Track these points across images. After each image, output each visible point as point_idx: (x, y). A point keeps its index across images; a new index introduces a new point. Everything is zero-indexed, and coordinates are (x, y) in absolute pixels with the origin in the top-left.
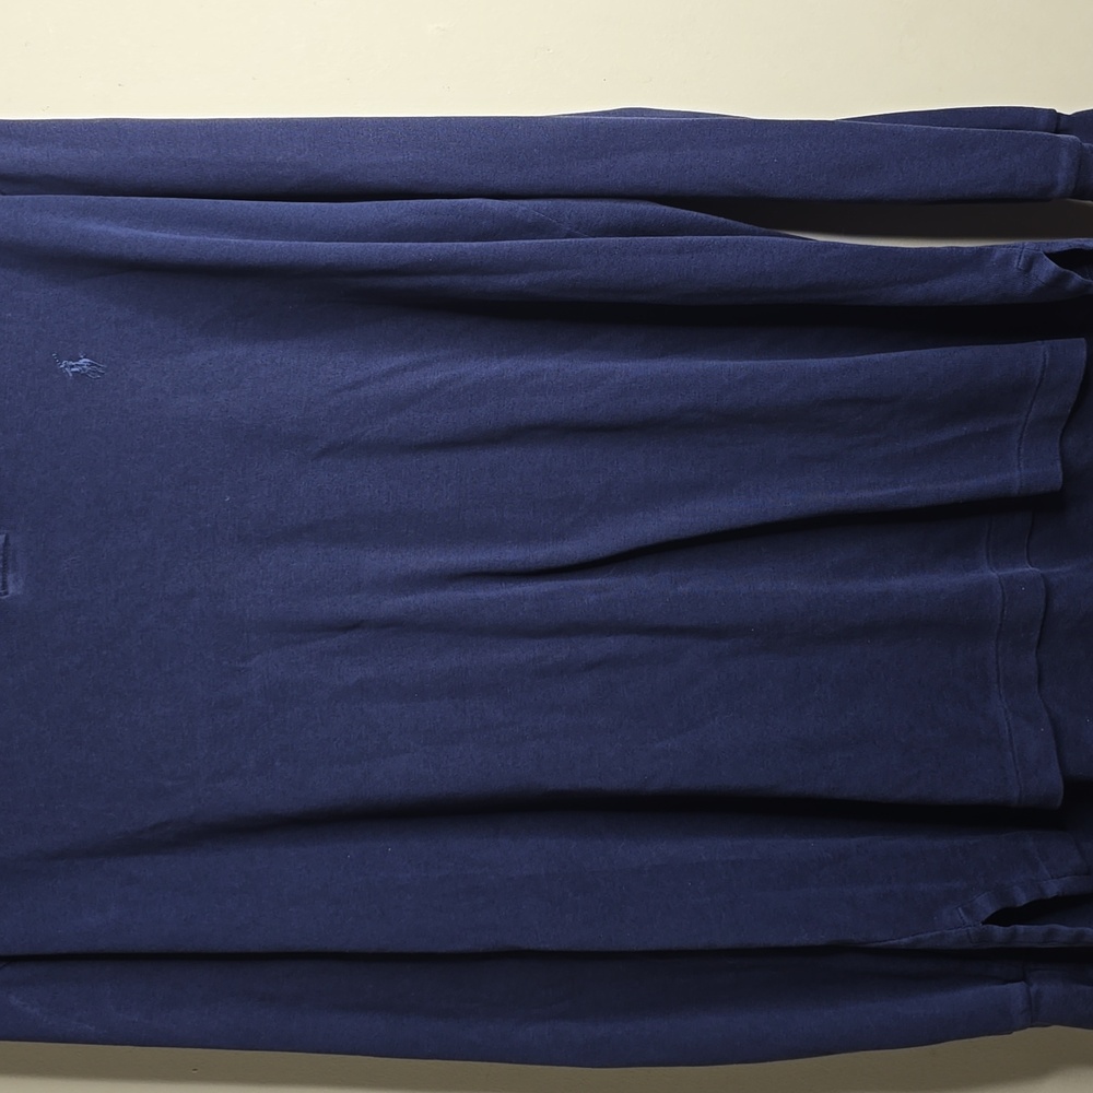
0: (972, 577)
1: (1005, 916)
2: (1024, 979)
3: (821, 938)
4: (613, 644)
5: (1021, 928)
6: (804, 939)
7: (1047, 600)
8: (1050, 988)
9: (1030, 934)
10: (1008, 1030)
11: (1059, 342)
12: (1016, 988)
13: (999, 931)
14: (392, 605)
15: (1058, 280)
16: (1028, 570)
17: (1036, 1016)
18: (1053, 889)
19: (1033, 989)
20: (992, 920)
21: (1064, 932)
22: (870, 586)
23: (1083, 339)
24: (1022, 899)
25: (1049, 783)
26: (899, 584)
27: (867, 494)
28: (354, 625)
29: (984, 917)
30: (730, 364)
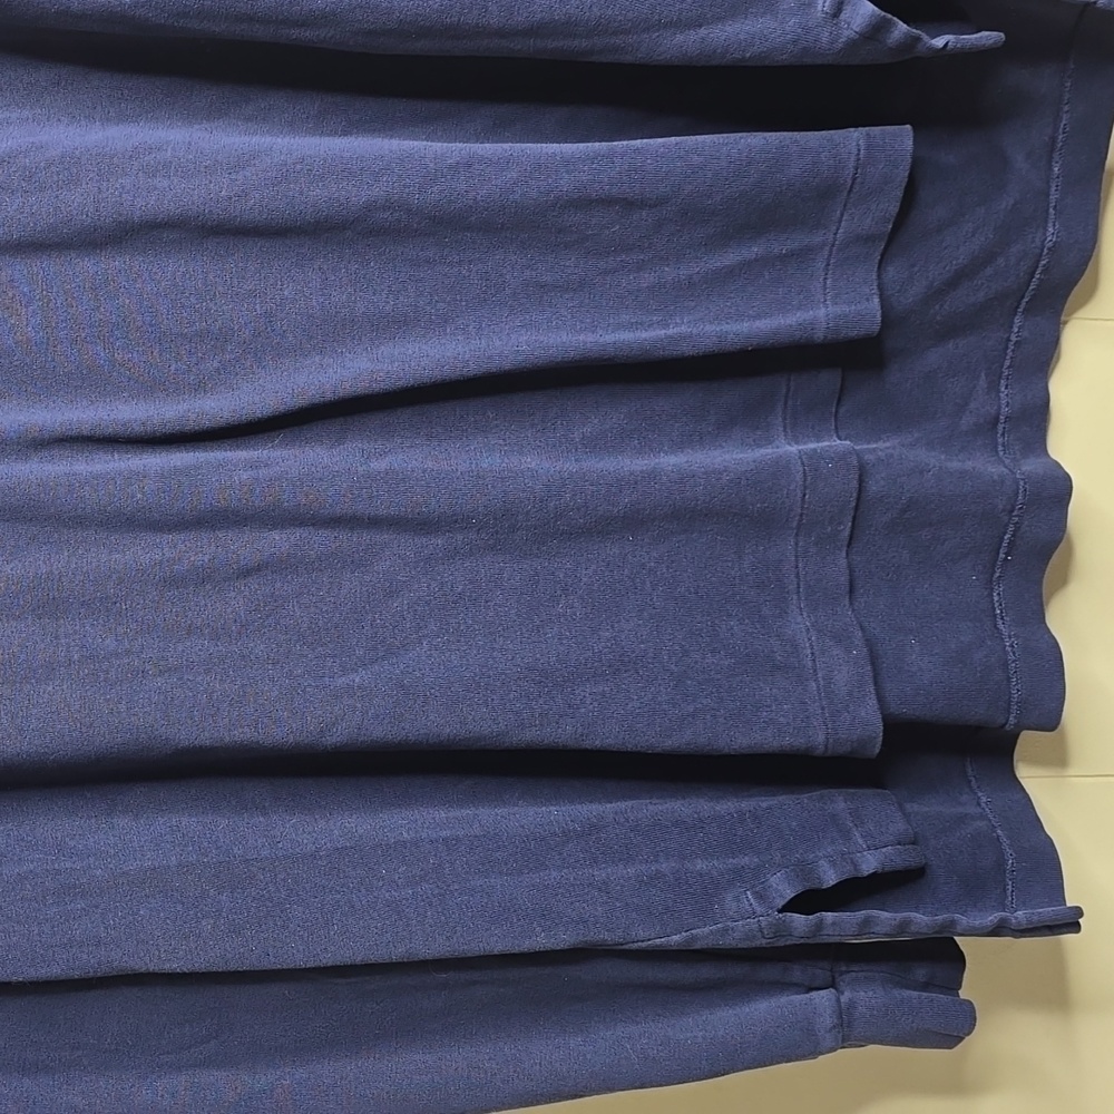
0: (766, 452)
1: (809, 901)
2: (833, 985)
3: (564, 939)
4: (279, 541)
5: (829, 916)
6: (541, 941)
7: (861, 481)
8: (866, 994)
9: (838, 924)
10: (814, 1053)
11: (876, 130)
12: (823, 998)
13: (799, 921)
15: (876, 30)
16: (833, 444)
17: (848, 1032)
18: (869, 864)
19: (844, 999)
20: (793, 906)
21: (883, 920)
22: (631, 463)
23: (908, 126)
24: (830, 878)
25: (863, 724)
26: (671, 461)
27: (626, 336)
29: (781, 903)
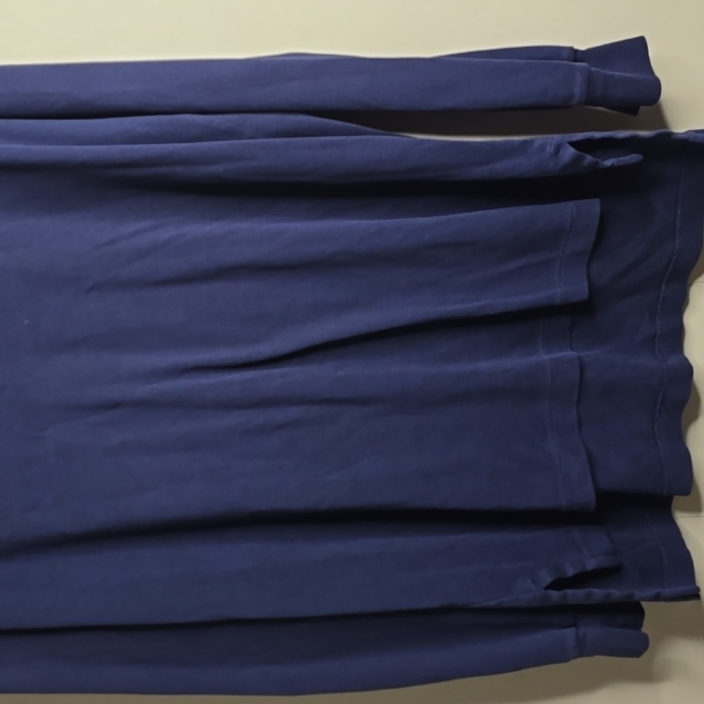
0: (533, 359)
1: (559, 584)
2: (574, 625)
3: (437, 603)
5: (569, 592)
6: (425, 604)
7: (582, 373)
8: (592, 631)
9: (575, 595)
10: (566, 660)
11: (582, 202)
12: (570, 632)
13: (555, 594)
14: (142, 390)
15: (576, 161)
16: (571, 353)
17: (583, 650)
18: (591, 565)
19: (581, 631)
20: (552, 586)
21: (597, 593)
22: (463, 367)
23: (598, 200)
24: (570, 572)
25: (586, 495)
26: (484, 365)
27: (459, 307)
28: (115, 405)
29: (545, 585)
30: (365, 222)
